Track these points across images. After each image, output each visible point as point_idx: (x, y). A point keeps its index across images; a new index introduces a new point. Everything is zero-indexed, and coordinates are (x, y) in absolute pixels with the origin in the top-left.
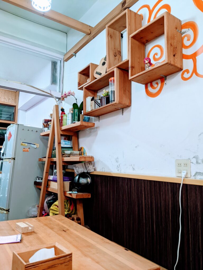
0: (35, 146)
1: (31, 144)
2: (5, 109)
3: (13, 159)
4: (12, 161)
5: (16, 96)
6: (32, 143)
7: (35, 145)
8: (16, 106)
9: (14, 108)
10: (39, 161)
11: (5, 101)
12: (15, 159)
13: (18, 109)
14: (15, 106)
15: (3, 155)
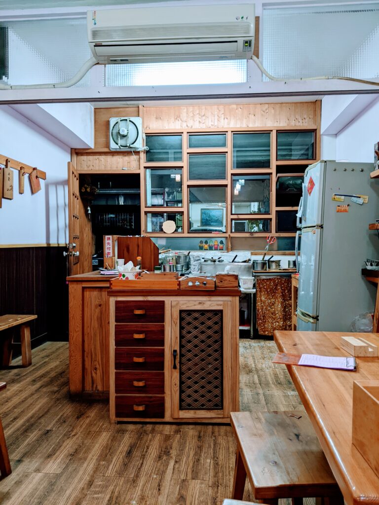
0: (360, 201)
1: (353, 198)
2: (298, 139)
3: (320, 226)
4: (318, 231)
5: (315, 111)
6: (354, 195)
7: (360, 197)
8: (316, 130)
9: (314, 134)
10: (370, 229)
11: (298, 124)
12: (322, 228)
13: (320, 135)
14: (314, 131)
15: (301, 222)
